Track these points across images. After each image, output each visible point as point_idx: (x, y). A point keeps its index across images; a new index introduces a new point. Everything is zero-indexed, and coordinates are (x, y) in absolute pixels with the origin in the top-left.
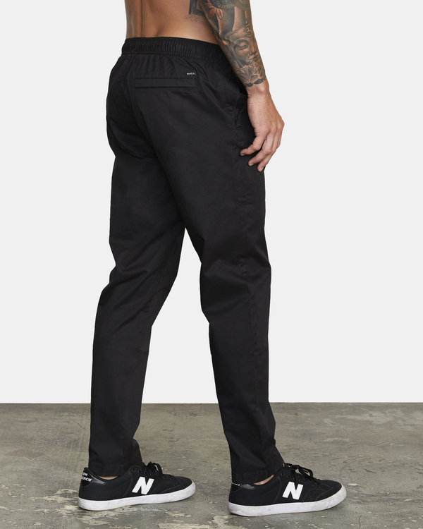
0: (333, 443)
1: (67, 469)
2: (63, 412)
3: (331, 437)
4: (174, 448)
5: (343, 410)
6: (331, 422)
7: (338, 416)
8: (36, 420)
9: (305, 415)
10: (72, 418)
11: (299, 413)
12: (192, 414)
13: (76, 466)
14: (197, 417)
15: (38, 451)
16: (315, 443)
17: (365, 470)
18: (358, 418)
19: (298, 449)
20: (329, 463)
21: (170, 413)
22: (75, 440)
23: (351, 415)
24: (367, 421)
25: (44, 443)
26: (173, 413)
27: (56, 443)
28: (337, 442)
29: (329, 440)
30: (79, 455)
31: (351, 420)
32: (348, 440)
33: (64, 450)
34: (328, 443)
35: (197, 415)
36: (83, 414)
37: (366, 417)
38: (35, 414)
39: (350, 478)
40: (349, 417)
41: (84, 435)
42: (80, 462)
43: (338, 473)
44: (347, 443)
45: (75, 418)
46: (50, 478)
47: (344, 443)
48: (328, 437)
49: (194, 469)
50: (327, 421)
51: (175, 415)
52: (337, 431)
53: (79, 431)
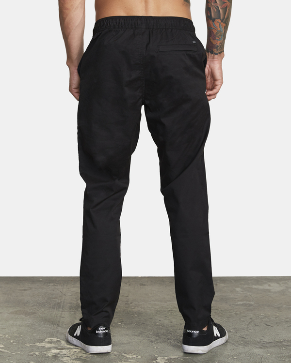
0: (242, 305)
1: (52, 324)
2: (50, 283)
3: (241, 301)
4: (129, 309)
5: (250, 282)
6: (241, 290)
7: (246, 286)
8: (31, 289)
9: (223, 285)
10: (56, 287)
11: (218, 284)
12: (142, 285)
13: (59, 322)
14: (145, 286)
15: (31, 311)
16: (230, 305)
17: (266, 324)
18: (261, 287)
19: (218, 310)
20: (240, 319)
21: (126, 284)
22: (58, 303)
23: (255, 285)
24: (267, 290)
25: (36, 305)
26: (128, 284)
27: (45, 305)
28: (245, 305)
29: (239, 303)
30: (61, 314)
31: (255, 288)
32: (253, 303)
33: (50, 310)
34: (239, 305)
35: (145, 285)
36: (64, 285)
37: (266, 287)
38: (29, 285)
39: (254, 330)
40: (254, 287)
41: (64, 299)
42: (62, 319)
43: (246, 326)
44: (252, 305)
45: (58, 287)
46: (40, 330)
47: (250, 305)
48: (239, 301)
49: (143, 323)
50: (238, 289)
51: (129, 285)
52: (245, 297)
53: (61, 296)
